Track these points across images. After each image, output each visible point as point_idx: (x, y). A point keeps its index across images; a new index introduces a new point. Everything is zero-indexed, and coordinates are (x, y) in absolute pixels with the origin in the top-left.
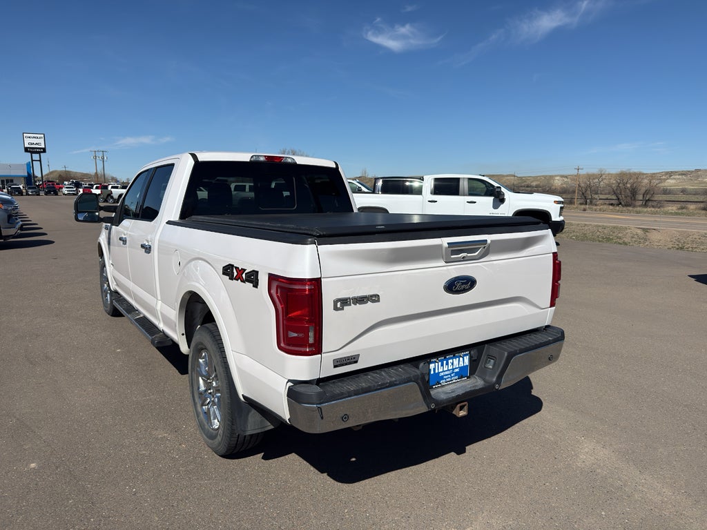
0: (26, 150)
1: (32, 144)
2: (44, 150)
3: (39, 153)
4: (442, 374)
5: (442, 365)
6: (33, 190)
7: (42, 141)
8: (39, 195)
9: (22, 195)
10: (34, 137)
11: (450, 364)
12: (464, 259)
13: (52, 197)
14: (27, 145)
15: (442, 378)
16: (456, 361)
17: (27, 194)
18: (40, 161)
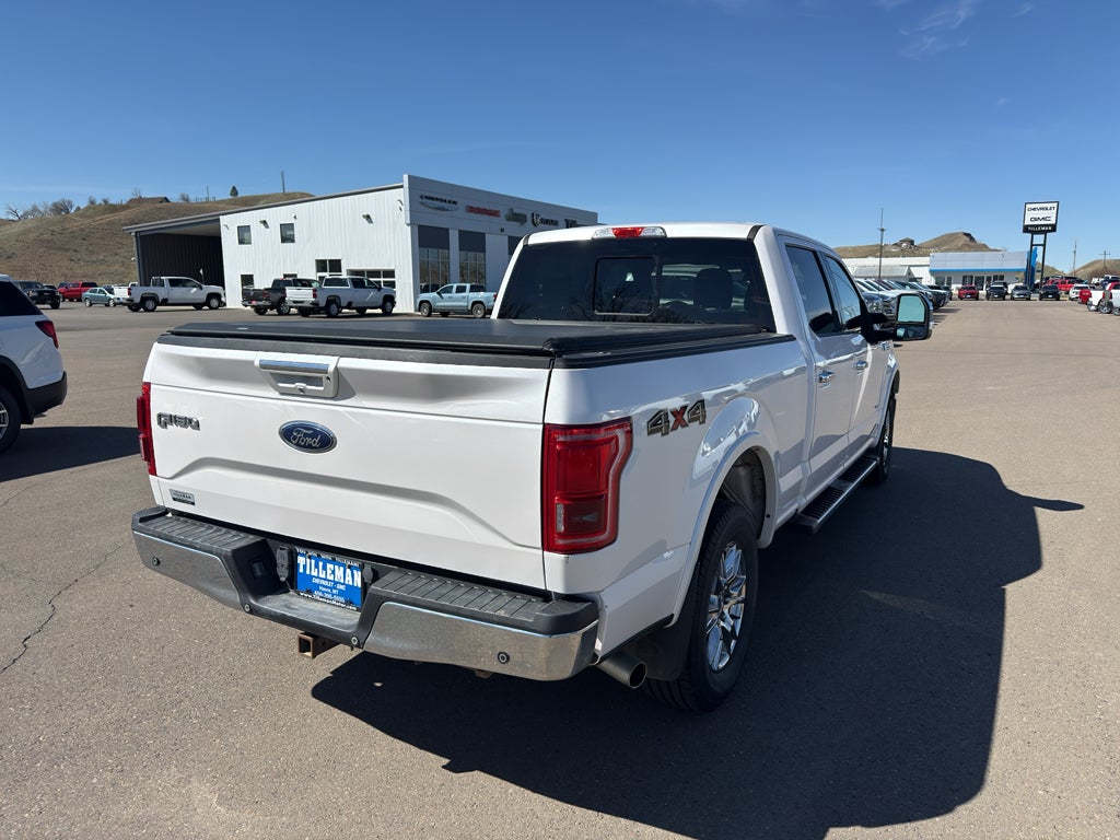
0: (1026, 229)
1: (1036, 219)
2: (1054, 228)
3: (1045, 232)
4: (317, 581)
5: (317, 566)
6: (1021, 292)
7: (1052, 214)
8: (1029, 299)
9: (977, 299)
10: (1043, 209)
11: (329, 572)
12: (302, 393)
13: (1050, 304)
14: (1028, 222)
15: (317, 586)
16: (339, 572)
17: (1013, 299)
18: (1044, 245)
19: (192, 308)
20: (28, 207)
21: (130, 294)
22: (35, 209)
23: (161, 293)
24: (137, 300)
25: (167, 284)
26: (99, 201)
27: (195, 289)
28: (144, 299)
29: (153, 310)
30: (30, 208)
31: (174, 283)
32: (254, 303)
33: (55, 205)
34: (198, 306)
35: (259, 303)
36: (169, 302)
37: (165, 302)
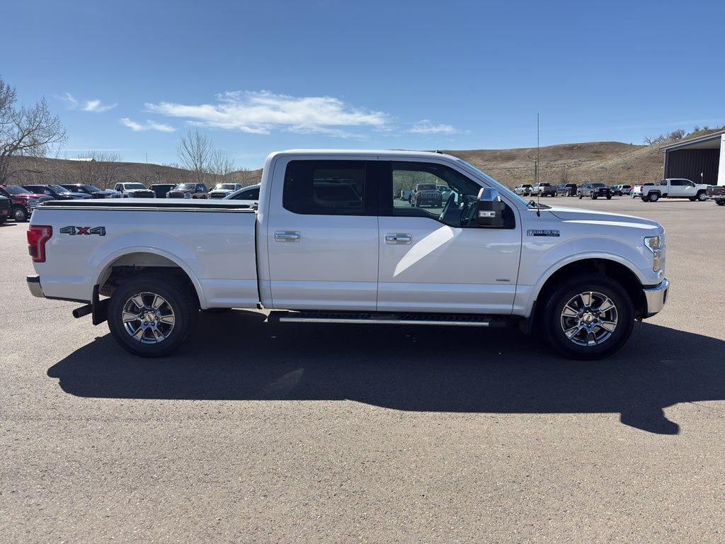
19: (688, 200)
20: (657, 137)
21: (641, 190)
22: (661, 137)
23: (663, 190)
24: (646, 194)
25: (669, 183)
26: (701, 129)
27: (689, 187)
28: (650, 194)
29: (655, 201)
30: (658, 137)
31: (673, 183)
32: (714, 197)
33: (673, 134)
34: (692, 199)
35: (717, 197)
36: (668, 195)
37: (665, 195)
